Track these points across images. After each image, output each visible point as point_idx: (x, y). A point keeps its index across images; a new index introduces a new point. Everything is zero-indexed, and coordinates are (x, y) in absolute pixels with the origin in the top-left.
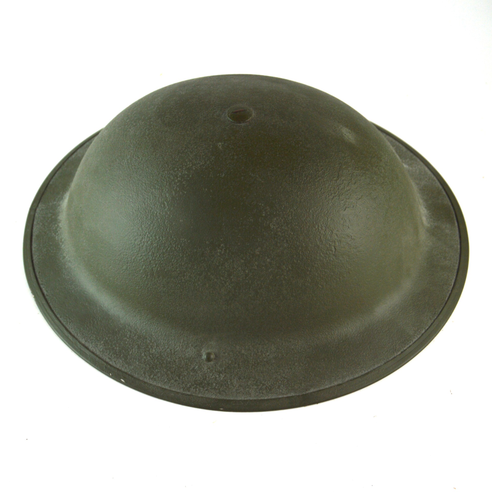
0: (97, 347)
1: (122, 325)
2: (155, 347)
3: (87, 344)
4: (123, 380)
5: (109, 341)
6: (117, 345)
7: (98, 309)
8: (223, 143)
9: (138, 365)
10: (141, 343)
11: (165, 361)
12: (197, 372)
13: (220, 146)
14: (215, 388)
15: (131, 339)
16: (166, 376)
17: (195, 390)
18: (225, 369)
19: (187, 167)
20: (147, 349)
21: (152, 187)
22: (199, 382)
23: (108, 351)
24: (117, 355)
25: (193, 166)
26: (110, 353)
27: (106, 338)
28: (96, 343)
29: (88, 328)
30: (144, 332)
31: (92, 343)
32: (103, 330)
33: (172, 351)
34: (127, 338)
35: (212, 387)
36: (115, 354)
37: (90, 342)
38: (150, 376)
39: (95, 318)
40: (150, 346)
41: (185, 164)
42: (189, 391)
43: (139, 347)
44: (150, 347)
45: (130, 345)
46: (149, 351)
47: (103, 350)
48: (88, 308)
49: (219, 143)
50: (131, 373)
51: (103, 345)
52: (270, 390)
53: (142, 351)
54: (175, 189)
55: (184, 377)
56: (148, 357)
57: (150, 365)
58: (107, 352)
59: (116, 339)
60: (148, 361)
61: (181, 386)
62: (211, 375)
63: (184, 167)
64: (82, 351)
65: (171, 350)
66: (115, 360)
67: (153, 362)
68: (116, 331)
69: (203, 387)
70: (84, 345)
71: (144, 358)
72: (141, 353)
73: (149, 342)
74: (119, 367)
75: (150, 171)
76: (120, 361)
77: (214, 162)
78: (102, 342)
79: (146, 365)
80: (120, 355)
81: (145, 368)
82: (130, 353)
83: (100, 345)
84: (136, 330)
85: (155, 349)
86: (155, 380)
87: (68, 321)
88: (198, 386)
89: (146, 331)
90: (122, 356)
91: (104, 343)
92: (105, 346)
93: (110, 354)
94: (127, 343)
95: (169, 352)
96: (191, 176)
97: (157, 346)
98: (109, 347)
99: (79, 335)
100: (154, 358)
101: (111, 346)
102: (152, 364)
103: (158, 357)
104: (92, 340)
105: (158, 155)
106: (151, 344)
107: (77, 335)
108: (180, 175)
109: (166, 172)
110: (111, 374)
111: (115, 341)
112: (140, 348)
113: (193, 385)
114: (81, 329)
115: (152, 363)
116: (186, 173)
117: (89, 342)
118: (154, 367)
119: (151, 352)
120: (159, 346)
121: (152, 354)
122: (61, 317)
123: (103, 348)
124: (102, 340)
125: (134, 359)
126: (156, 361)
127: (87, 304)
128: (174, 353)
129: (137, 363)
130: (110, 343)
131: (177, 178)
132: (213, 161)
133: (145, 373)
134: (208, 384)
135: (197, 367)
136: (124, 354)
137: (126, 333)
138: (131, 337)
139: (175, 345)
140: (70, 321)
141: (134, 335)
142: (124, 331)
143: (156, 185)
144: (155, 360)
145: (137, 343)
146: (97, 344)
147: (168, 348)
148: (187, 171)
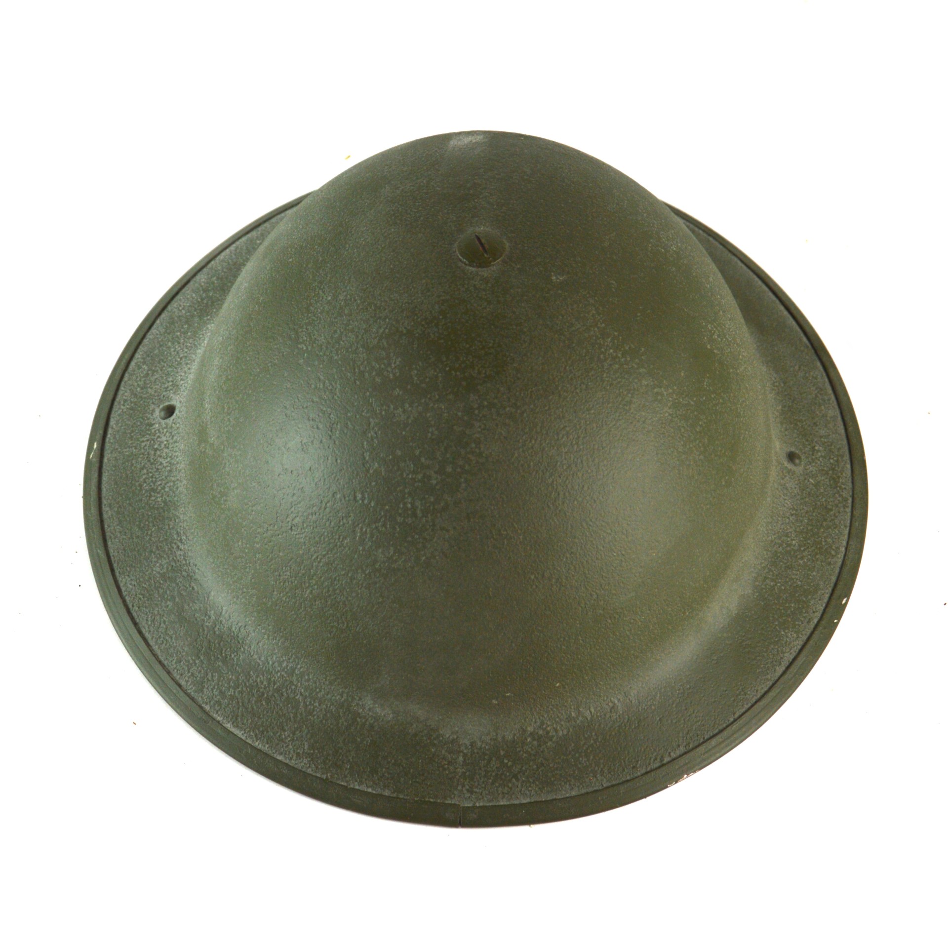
0: (790, 643)
1: (754, 592)
2: (789, 539)
3: (785, 663)
4: (844, 602)
5: (780, 620)
6: (787, 605)
7: (725, 635)
8: (553, 274)
9: (818, 573)
10: (783, 562)
11: (809, 528)
12: (819, 482)
13: (558, 278)
14: (837, 461)
15: (777, 579)
16: (830, 530)
17: (844, 491)
18: (807, 441)
19: (599, 336)
20: (792, 553)
21: (627, 408)
22: (832, 482)
23: (797, 623)
24: (803, 607)
25: (599, 325)
26: (801, 620)
27: (776, 625)
28: (784, 645)
29: (758, 658)
30: (767, 554)
31: (783, 653)
32: (762, 629)
33: (792, 513)
34: (776, 585)
35: (835, 465)
36: (802, 612)
37: (782, 656)
38: (833, 556)
39: (741, 643)
40: (787, 547)
41: (594, 338)
42: (848, 499)
43: (790, 567)
44: (789, 549)
45: (787, 582)
46: (795, 551)
47: (795, 632)
48: (722, 655)
49: (552, 280)
50: (830, 587)
51: (787, 631)
52: (821, 390)
53: (795, 562)
54: (636, 366)
55: (829, 502)
56: (804, 554)
57: (817, 554)
58: (799, 625)
59: (778, 607)
60: (810, 555)
61: (842, 509)
62: (819, 462)
63: (598, 341)
64: (797, 671)
65: (792, 515)
66: (812, 611)
67: (812, 547)
68: (765, 604)
69: (839, 477)
70: (788, 668)
71: (806, 560)
72: (799, 565)
73: (781, 549)
74: (822, 606)
75: (597, 406)
76: (812, 603)
77: (591, 292)
78: (783, 633)
79: (817, 560)
80: (804, 601)
81: (821, 562)
82: (799, 583)
83: (787, 637)
84: (764, 568)
85: (792, 540)
86: (838, 548)
87: (742, 697)
88: (839, 484)
89: (765, 550)
90: (805, 599)
91: (784, 629)
92: (788, 628)
93: (803, 619)
94: (783, 588)
95: (794, 517)
96: (616, 333)
97: (787, 536)
98: (790, 620)
99: (769, 677)
100: (805, 545)
101: (788, 616)
102: (814, 550)
103: (804, 538)
104: (778, 651)
105: (568, 386)
106: (785, 545)
107: (767, 679)
108: (614, 352)
109: (605, 375)
110: (835, 621)
111: (781, 608)
112: (791, 565)
113: (839, 492)
114: (759, 672)
115: (814, 548)
116: (610, 339)
117: (782, 658)
118: (818, 546)
119: (796, 548)
120: (788, 533)
121: (800, 546)
122: (734, 714)
123: (792, 631)
124: (779, 632)
125: (809, 579)
126: (809, 541)
127: (715, 658)
128: (796, 510)
129: (814, 573)
130: (784, 618)
131: (617, 357)
132: (589, 293)
133: (830, 564)
134: (833, 469)
135: (811, 480)
136: (802, 595)
137: (768, 587)
138: (774, 578)
139: (785, 506)
140: (742, 693)
141: (771, 573)
142: (764, 591)
143: (625, 400)
144: (808, 543)
145: (783, 569)
146: (786, 643)
147: (789, 518)
148: (608, 338)
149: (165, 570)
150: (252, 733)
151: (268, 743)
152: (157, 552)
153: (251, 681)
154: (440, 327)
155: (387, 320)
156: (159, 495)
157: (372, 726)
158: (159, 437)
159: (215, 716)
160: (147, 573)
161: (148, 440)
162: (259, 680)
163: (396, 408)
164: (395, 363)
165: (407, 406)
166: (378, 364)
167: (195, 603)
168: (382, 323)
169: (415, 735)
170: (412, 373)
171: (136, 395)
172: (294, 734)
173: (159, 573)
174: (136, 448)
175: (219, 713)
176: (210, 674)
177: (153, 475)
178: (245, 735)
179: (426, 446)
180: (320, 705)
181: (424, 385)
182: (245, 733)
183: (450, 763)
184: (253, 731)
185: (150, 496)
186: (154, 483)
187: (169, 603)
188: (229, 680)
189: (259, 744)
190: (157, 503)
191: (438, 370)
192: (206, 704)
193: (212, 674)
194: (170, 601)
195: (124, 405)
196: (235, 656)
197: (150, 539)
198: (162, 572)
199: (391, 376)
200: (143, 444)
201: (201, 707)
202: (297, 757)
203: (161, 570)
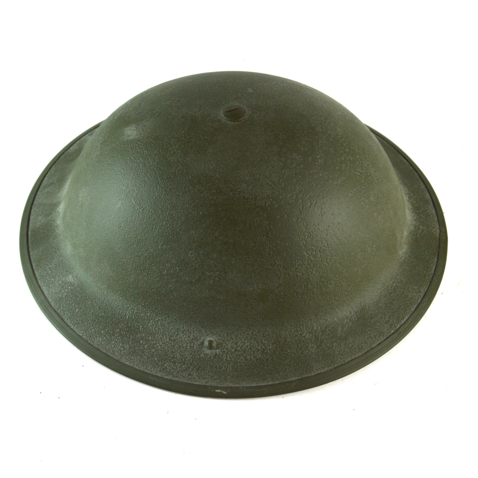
149: (315, 346)
150: (408, 311)
151: (413, 305)
152: (303, 349)
153: (383, 306)
154: (280, 133)
155: (270, 156)
156: (268, 348)
157: (409, 256)
158: (227, 349)
159: (397, 327)
160: (314, 356)
161: (227, 356)
162: (383, 302)
163: (318, 162)
164: (295, 156)
165: (318, 157)
166: (294, 164)
167: (338, 330)
168: (271, 158)
169: (413, 240)
170: (303, 150)
171: (188, 368)
172: (410, 291)
173: (316, 349)
174: (230, 364)
175: (396, 326)
176: (376, 327)
177: (253, 351)
178: (408, 315)
179: (337, 155)
180: (399, 276)
181: (309, 147)
182: (407, 314)
183: (423, 231)
184: (407, 310)
185: (266, 353)
186: (259, 350)
187: (334, 345)
188: (381, 317)
189: (413, 309)
190: (273, 348)
191: (303, 139)
192: (391, 331)
193: (376, 326)
194: (334, 344)
195: (192, 375)
196: (370, 312)
197: (294, 354)
198: (315, 348)
199: (301, 160)
200: (228, 359)
201: (392, 334)
202: (420, 293)
203: (314, 348)
